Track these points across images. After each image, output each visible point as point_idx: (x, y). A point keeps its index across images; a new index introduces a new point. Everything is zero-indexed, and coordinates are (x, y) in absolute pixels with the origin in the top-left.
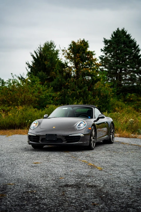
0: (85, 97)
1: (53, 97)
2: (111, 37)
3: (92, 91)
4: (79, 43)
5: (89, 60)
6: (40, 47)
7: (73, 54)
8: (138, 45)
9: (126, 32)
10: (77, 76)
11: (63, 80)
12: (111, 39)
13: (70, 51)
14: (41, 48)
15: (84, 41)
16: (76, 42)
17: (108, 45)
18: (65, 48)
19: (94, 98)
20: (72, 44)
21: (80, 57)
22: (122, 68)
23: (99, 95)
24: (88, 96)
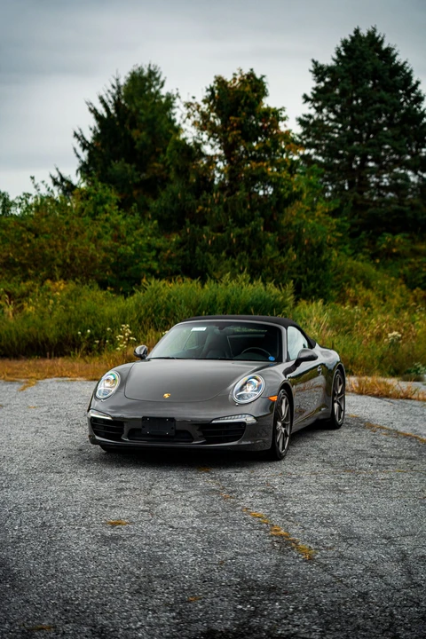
0: (254, 251)
1: (159, 250)
2: (336, 57)
3: (276, 233)
4: (237, 82)
5: (267, 136)
6: (115, 85)
7: (219, 116)
8: (418, 83)
9: (380, 39)
10: (230, 185)
11: (189, 196)
12: (334, 63)
13: (211, 108)
14: (119, 87)
15: (251, 75)
16: (228, 80)
17: (326, 83)
18: (194, 98)
19: (283, 254)
20: (216, 85)
21: (240, 127)
22: (367, 154)
23: (297, 244)
24: (264, 248)
